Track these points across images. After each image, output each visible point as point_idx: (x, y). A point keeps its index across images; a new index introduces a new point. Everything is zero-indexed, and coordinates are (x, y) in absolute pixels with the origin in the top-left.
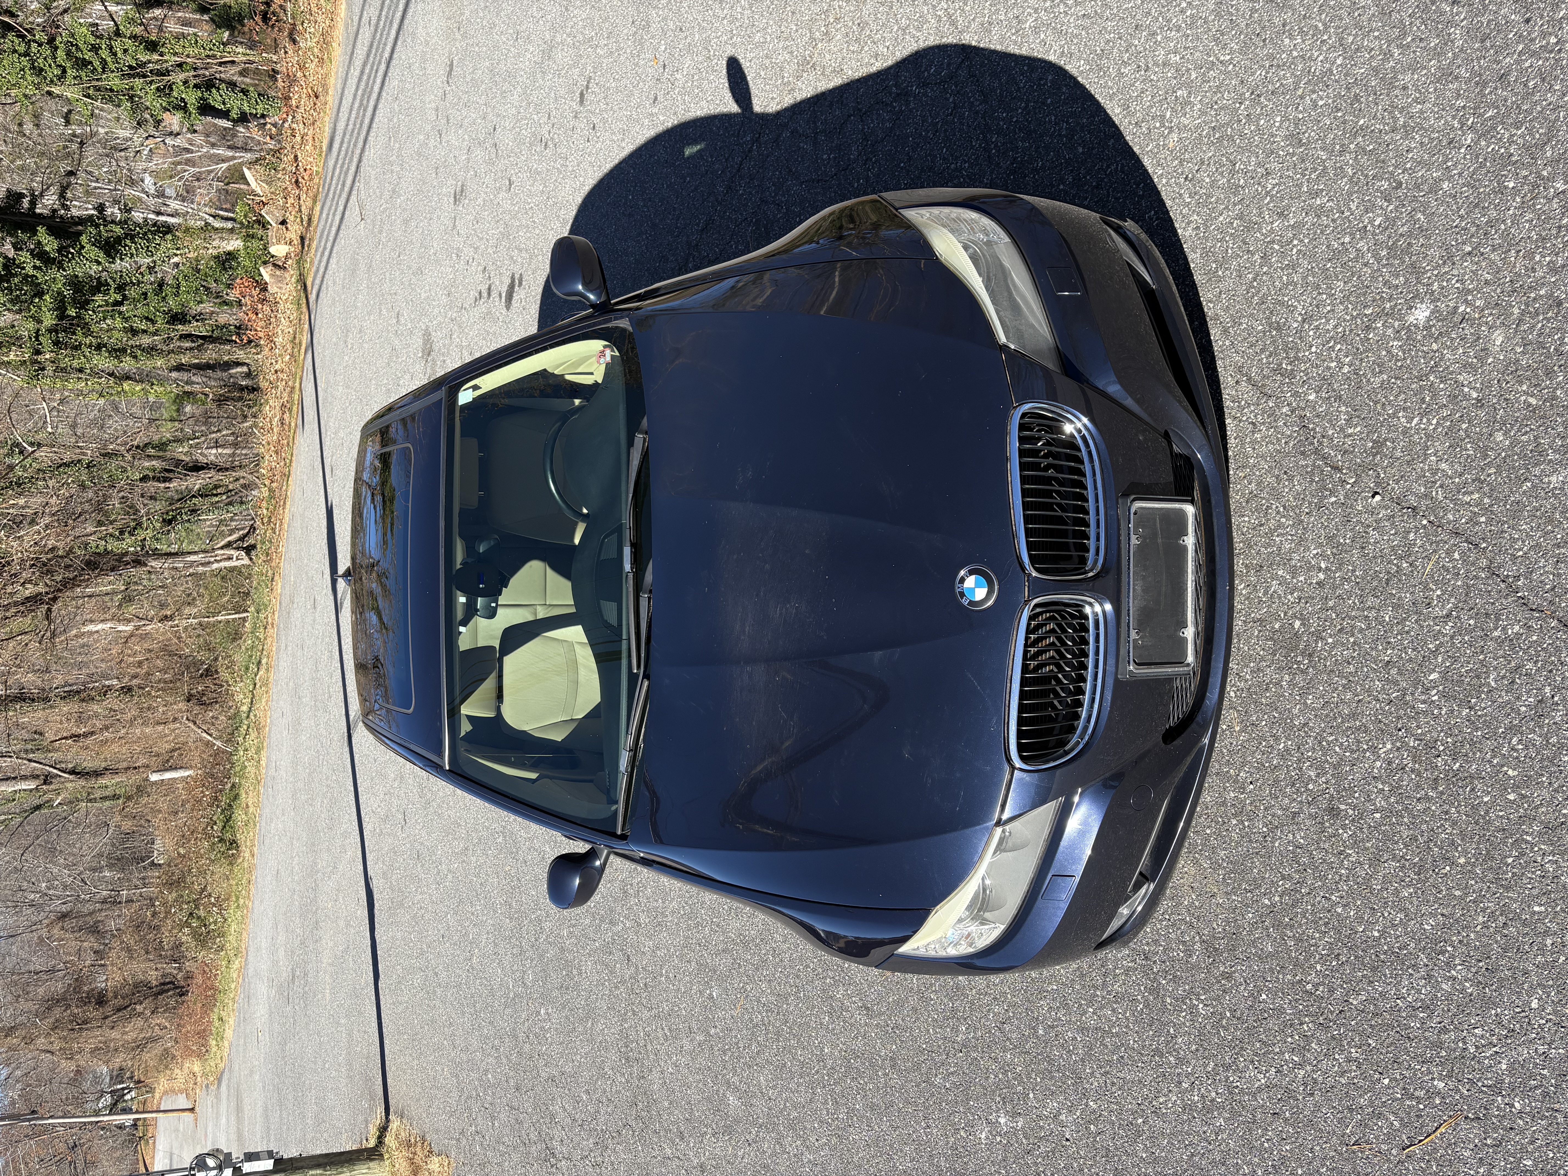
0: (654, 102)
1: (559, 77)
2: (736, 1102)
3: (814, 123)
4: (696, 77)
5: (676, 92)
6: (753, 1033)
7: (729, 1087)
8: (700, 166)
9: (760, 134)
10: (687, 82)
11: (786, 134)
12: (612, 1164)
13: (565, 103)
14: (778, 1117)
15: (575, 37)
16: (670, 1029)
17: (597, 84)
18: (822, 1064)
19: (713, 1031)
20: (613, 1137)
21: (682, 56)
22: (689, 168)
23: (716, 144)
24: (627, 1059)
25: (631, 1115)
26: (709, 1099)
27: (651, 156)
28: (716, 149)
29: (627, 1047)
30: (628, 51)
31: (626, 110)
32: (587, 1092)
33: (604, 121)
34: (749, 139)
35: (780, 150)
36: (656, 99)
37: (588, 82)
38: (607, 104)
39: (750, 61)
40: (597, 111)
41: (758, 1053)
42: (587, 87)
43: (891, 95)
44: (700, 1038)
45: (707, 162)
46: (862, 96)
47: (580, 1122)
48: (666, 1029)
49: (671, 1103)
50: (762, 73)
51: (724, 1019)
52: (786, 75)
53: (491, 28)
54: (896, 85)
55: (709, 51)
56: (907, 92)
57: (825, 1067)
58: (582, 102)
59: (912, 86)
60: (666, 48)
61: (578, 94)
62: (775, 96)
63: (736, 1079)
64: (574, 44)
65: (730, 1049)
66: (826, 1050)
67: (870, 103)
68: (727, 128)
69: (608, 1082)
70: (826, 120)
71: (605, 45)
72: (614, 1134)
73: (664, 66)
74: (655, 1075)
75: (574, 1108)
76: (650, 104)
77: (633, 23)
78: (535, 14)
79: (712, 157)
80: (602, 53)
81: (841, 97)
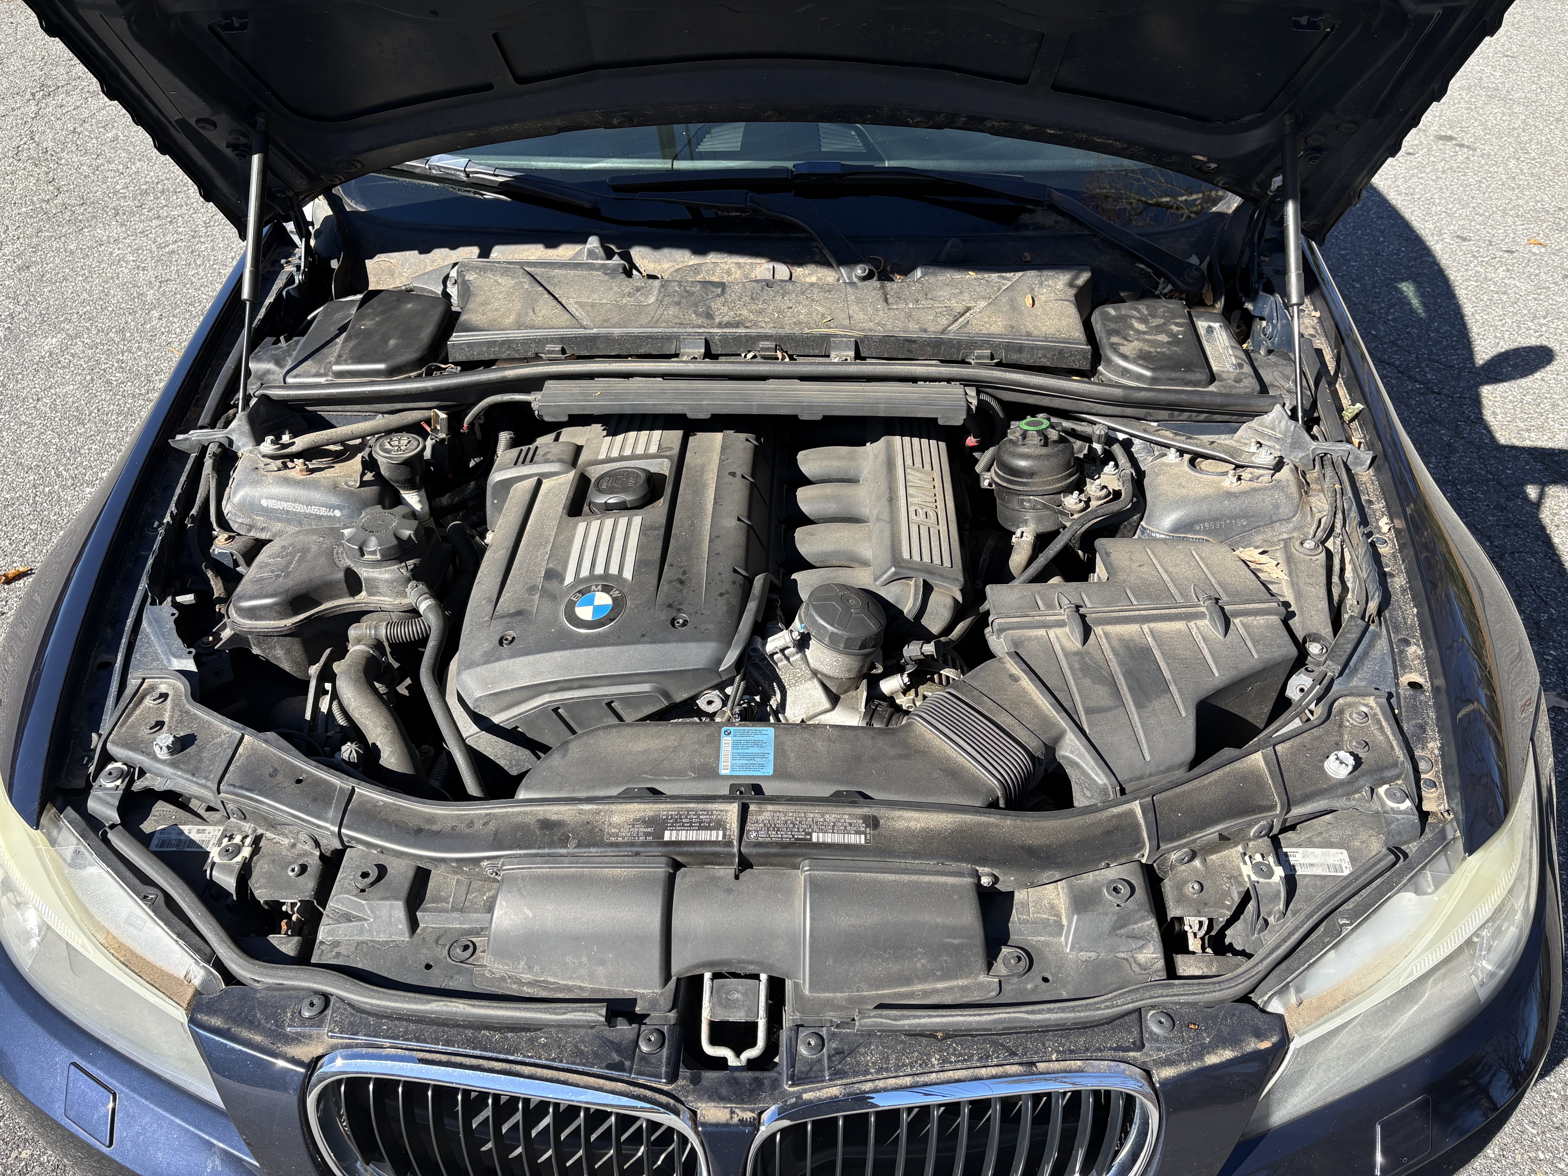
0: (1458, 237)
1: (1467, 109)
2: (47, 348)
3: (1470, 481)
4: (1504, 298)
5: (1478, 268)
6: (138, 375)
7: (71, 338)
8: (1379, 304)
9: (1439, 394)
10: (1495, 284)
11: (1445, 434)
12: (14, 173)
13: (1435, 116)
14: (9, 412)
15: (1524, 130)
16: (173, 252)
17: (1468, 158)
18: (69, 483)
19: (155, 314)
20: (47, 173)
21: (1529, 277)
22: (1374, 287)
23: (1413, 327)
24: (146, 192)
25: (69, 198)
26: (63, 307)
27: (1382, 232)
28: (1408, 327)
29: (163, 192)
30: (1521, 202)
31: (1441, 198)
32: (116, 139)
33: (1421, 168)
34: (1429, 376)
35: (1420, 425)
36: (1464, 239)
37: (1468, 147)
38: (1444, 172)
39: (1542, 380)
40: (1432, 159)
41: (108, 382)
42: (1462, 146)
43: (1534, 610)
44: (150, 295)
45: (1387, 313)
46: (1524, 560)
47: (79, 130)
48: (175, 246)
49: (72, 253)
50: (1528, 398)
51: (169, 332)
52: (1533, 435)
53: (1513, 25)
54: (1551, 619)
55: (1545, 318)
56: (1543, 638)
57: (64, 488)
58: (1441, 138)
59: (1555, 649)
60: (1535, 254)
61: (1449, 133)
62: (1499, 417)
63: (78, 348)
64: (1514, 128)
65: (123, 340)
66: (88, 490)
67: (1516, 574)
68: (1439, 342)
69: (121, 167)
70: (1477, 499)
71: (1522, 170)
72: (51, 174)
73: (1512, 252)
74: (116, 230)
75: (99, 122)
76: (1455, 232)
77: (1560, 209)
78: (1543, 80)
79: (1395, 320)
80: (1511, 165)
81: (1516, 525)
